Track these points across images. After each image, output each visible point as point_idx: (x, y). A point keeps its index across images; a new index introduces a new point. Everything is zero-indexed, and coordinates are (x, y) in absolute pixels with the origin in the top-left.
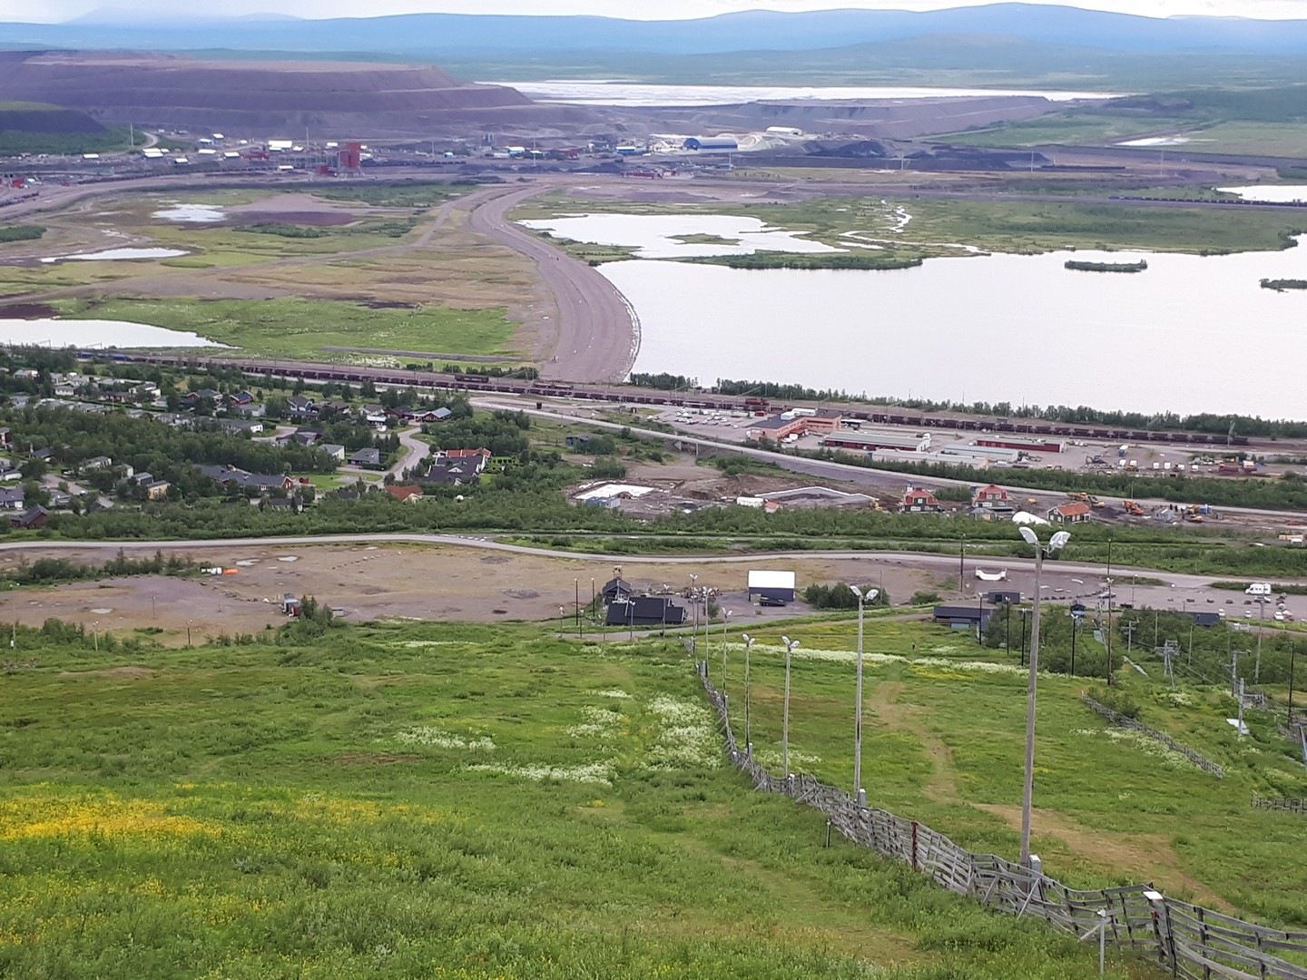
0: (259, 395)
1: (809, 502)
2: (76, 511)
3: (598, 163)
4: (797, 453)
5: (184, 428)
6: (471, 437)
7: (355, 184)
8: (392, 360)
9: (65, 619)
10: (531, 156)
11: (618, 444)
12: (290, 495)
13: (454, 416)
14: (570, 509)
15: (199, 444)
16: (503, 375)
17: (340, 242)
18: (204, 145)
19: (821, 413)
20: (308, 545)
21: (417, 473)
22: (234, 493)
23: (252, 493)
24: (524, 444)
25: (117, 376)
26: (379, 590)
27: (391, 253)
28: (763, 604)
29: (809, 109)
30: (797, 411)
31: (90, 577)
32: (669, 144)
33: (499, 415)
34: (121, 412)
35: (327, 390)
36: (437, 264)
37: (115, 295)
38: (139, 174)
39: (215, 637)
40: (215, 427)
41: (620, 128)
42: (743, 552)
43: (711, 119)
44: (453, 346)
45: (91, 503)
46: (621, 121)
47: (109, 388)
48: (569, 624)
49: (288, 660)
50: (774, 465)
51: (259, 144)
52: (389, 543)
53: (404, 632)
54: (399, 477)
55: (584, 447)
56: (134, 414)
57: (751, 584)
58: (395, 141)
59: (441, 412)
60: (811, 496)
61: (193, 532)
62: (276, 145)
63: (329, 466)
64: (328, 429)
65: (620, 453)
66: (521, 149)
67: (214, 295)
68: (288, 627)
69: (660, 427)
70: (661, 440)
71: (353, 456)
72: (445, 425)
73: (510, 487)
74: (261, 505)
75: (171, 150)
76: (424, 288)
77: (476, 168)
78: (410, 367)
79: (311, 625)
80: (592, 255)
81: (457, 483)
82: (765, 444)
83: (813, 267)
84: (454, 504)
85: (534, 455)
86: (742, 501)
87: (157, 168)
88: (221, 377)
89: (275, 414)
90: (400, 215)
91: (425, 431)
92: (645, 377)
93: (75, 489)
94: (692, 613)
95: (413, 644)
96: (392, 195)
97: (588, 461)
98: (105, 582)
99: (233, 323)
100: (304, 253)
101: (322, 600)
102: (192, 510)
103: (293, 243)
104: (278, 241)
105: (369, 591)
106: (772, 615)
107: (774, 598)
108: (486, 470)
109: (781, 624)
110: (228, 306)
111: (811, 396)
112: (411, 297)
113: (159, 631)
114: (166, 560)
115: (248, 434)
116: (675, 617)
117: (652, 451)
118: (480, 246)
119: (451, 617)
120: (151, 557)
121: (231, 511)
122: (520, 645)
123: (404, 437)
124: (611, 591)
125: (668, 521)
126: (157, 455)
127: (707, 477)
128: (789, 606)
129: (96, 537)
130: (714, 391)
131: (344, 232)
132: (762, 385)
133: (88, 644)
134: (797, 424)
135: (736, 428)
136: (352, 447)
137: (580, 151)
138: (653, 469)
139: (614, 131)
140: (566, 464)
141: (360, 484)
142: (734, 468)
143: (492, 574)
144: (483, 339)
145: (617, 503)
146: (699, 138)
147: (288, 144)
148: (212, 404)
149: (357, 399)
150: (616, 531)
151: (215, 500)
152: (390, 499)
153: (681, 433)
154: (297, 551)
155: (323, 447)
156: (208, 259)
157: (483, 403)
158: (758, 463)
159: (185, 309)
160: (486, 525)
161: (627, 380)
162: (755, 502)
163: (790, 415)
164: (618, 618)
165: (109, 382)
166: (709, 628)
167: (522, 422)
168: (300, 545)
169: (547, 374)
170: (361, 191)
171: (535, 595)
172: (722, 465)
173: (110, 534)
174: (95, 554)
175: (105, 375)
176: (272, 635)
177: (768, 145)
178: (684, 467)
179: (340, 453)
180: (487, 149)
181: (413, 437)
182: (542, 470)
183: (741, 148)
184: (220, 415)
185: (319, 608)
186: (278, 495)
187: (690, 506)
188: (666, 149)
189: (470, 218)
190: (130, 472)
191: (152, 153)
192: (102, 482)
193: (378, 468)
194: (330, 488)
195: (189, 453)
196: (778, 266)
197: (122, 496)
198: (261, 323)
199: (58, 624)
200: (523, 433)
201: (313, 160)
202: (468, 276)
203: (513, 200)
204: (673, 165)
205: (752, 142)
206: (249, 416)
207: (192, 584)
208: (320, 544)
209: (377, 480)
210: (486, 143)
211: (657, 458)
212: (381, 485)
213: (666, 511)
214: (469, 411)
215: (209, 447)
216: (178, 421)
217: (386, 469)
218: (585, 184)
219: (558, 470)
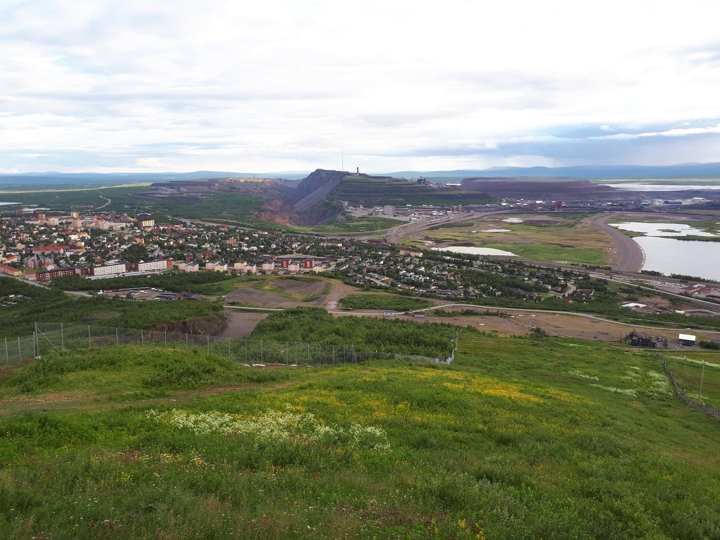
0: (528, 270)
1: (701, 314)
2: (477, 297)
3: (635, 207)
4: (698, 298)
5: (506, 277)
6: (589, 286)
7: (560, 213)
8: (567, 262)
9: (473, 326)
10: (614, 205)
11: (636, 291)
12: (535, 298)
13: (584, 279)
14: (619, 309)
15: (510, 282)
16: (600, 268)
17: (554, 229)
18: (518, 202)
19: (707, 286)
20: (539, 312)
21: (572, 295)
22: (519, 296)
23: (524, 297)
24: (605, 289)
25: (490, 263)
26: (559, 327)
27: (569, 232)
28: (684, 345)
29: (708, 192)
30: (699, 285)
31: (479, 315)
32: (659, 202)
33: (598, 280)
34: (490, 272)
35: (547, 270)
36: (582, 236)
37: (491, 241)
38: (500, 210)
39: (512, 335)
40: (515, 278)
41: (642, 197)
42: (677, 328)
43: (674, 195)
44: (586, 259)
45: (481, 296)
46: (643, 195)
47: (487, 266)
48: (618, 344)
49: (534, 345)
50: (689, 301)
51: (533, 202)
52: (563, 314)
53: (566, 340)
54: (566, 295)
55: (625, 291)
56: (493, 273)
57: (680, 338)
58: (572, 201)
59: (580, 278)
60: (702, 312)
61: (507, 306)
62: (538, 202)
63: (546, 291)
64: (546, 281)
65: (636, 294)
66: (611, 203)
67: (517, 242)
68: (532, 335)
69: (650, 287)
70: (651, 291)
71: (553, 288)
72: (581, 282)
73: (600, 301)
74: (526, 300)
75: (509, 203)
76: (578, 242)
77: (596, 209)
78: (572, 264)
79: (539, 335)
80: (631, 234)
81: (584, 299)
82: (686, 295)
83: (707, 241)
84: (583, 305)
85: (609, 292)
86: (677, 311)
87: (505, 208)
88: (517, 264)
89: (532, 275)
90: (572, 221)
91: (575, 283)
92: (646, 271)
93: (477, 292)
94: (658, 345)
95: (571, 345)
96: (570, 216)
97: (626, 295)
98: (483, 317)
99: (522, 250)
100: (543, 231)
101: (542, 328)
102: (507, 300)
103: (541, 229)
104: (536, 228)
105: (556, 327)
106: (686, 348)
107: (687, 343)
108: (593, 296)
109: (690, 352)
110: (521, 245)
111: (704, 281)
112: (574, 244)
113: (497, 331)
114: (500, 313)
115: (524, 280)
116: (653, 345)
117: (647, 294)
118: (596, 231)
119: (581, 337)
120: (496, 311)
121: (518, 301)
122: (604, 349)
123: (569, 284)
124: (632, 335)
125: (651, 315)
126: (499, 285)
127: (665, 303)
128: (693, 346)
129: (482, 305)
130: (669, 277)
131: (555, 226)
132: (686, 276)
133: (479, 333)
134: (698, 289)
135: (676, 289)
136: (553, 286)
137: (629, 204)
138: (648, 299)
139: (640, 198)
140: (618, 296)
141: (555, 297)
142: (676, 302)
143: (594, 326)
144: (595, 258)
145: (635, 309)
146: (669, 201)
147: (541, 202)
148: (514, 271)
149: (556, 272)
150: (634, 317)
151: (514, 298)
152: (564, 301)
153: (657, 289)
154: (536, 314)
155: (545, 285)
156: (517, 232)
157: (593, 275)
158: (683, 300)
159: (509, 246)
160: (592, 312)
161: (640, 272)
162: (682, 312)
163: (696, 286)
164: (635, 344)
165: (487, 264)
166: (665, 350)
167: (606, 282)
168: (537, 312)
169: (614, 268)
170: (561, 215)
171: (607, 334)
172: (671, 300)
173: (485, 304)
174: (481, 309)
175: (486, 262)
176: (528, 337)
177: (693, 203)
178: (658, 300)
179: (550, 287)
180: (600, 203)
181: (571, 284)
182: (611, 297)
183: (683, 204)
184: (516, 275)
185: (542, 330)
186: (531, 298)
187: (659, 312)
188: (658, 204)
189: (593, 223)
190: (491, 288)
191: (504, 204)
192: (484, 290)
193: (561, 293)
194: (546, 297)
195: (507, 284)
196: (694, 240)
197: (489, 294)
198: (530, 250)
199: (471, 326)
200: (605, 286)
201: (548, 206)
202: (591, 239)
203: (607, 218)
204: (659, 208)
205: (688, 202)
206: (524, 275)
207: (506, 320)
208: (543, 313)
209: (560, 296)
210: (600, 201)
211: (648, 296)
212: (561, 297)
213: (651, 312)
214: (589, 278)
215: (513, 283)
216: (505, 276)
217: (563, 293)
218: (630, 214)
219: (616, 297)
